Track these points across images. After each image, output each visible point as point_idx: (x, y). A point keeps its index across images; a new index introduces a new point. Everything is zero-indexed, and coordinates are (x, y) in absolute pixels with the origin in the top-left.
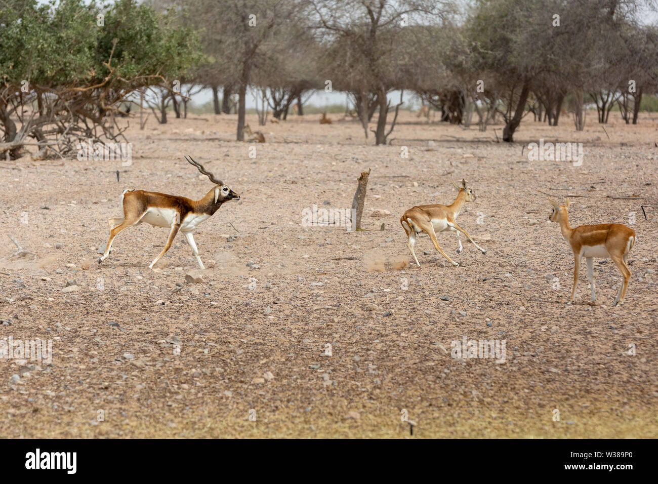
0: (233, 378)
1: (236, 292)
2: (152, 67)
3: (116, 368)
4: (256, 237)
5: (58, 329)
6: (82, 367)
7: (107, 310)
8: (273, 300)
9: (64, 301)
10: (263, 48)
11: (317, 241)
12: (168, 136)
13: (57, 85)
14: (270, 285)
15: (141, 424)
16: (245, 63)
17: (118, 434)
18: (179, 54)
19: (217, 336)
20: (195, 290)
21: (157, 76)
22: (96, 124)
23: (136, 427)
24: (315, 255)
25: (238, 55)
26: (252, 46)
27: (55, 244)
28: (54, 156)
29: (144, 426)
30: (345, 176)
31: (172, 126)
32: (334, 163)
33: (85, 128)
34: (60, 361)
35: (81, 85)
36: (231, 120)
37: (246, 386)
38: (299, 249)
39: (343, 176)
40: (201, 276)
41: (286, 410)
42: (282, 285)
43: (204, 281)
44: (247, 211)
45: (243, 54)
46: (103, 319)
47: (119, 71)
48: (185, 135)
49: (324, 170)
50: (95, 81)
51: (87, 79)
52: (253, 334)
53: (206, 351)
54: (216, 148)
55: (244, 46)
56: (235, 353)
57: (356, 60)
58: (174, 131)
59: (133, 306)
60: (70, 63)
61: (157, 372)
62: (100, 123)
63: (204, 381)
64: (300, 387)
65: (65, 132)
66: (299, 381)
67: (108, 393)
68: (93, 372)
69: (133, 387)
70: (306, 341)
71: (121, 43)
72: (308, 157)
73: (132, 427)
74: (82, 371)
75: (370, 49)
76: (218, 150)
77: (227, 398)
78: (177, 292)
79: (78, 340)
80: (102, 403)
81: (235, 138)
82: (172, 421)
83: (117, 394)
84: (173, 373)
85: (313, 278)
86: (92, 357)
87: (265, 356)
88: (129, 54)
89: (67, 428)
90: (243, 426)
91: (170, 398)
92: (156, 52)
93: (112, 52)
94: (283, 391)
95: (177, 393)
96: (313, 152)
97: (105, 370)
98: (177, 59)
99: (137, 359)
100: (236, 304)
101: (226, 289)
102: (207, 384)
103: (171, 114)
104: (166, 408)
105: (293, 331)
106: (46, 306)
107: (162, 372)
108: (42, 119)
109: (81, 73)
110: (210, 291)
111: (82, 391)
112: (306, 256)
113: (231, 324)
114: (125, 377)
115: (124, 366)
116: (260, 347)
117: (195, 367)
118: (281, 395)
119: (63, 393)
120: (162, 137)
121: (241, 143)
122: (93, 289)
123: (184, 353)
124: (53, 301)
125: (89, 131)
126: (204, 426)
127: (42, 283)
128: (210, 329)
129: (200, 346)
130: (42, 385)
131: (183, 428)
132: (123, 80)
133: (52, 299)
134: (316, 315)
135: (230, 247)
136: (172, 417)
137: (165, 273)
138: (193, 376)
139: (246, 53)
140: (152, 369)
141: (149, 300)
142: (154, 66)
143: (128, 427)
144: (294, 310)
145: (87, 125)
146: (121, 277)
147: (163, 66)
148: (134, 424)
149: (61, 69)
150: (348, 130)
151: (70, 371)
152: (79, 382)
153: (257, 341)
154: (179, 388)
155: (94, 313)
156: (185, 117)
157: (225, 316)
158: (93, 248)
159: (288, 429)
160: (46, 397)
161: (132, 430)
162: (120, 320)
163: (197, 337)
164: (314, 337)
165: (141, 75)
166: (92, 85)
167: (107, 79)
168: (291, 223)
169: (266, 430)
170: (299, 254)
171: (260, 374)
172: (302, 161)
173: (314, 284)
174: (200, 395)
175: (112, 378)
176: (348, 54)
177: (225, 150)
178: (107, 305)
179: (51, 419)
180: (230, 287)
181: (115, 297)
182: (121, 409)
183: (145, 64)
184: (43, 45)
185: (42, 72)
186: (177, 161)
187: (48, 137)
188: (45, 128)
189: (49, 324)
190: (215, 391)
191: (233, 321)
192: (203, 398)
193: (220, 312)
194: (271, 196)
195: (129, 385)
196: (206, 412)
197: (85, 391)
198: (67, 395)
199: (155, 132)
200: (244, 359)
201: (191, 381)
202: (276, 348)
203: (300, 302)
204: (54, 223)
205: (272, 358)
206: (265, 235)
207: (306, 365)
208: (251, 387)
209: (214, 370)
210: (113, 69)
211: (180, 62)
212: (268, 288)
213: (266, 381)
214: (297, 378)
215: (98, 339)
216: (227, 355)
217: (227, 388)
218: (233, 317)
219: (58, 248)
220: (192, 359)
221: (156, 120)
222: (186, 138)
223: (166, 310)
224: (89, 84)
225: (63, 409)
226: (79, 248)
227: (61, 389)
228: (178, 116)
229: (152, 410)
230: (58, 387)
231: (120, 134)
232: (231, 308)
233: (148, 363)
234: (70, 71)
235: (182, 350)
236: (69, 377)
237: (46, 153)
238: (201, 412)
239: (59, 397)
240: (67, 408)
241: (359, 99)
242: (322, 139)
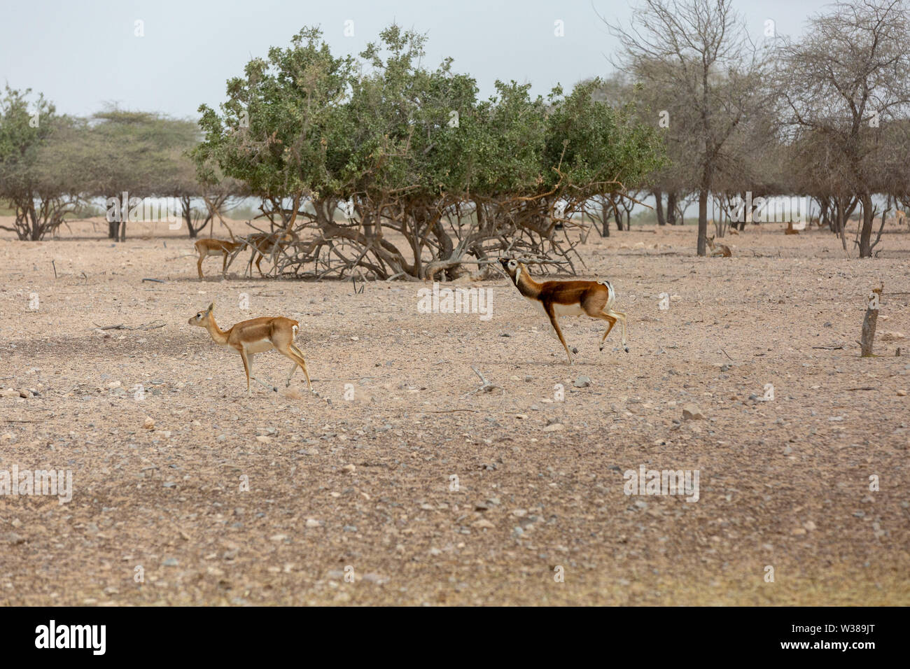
0: (769, 529)
1: (743, 429)
2: (608, 172)
3: (630, 518)
4: (754, 365)
5: (551, 475)
6: (591, 517)
7: (601, 451)
8: (788, 438)
9: (548, 442)
10: (726, 148)
11: (825, 370)
12: (616, 251)
13: (499, 194)
14: (781, 420)
15: (678, 583)
16: (706, 165)
17: (656, 596)
18: (640, 157)
19: (737, 481)
20: (696, 427)
21: (614, 182)
22: (543, 238)
23: (674, 587)
24: (825, 385)
25: (698, 156)
26: (714, 146)
27: (525, 376)
28: (497, 275)
29: (681, 585)
30: (837, 295)
31: (617, 240)
32: (820, 279)
33: (531, 243)
34: (563, 510)
35: (526, 193)
36: (681, 231)
37: (785, 538)
38: (806, 379)
39: (833, 294)
40: (700, 411)
41: (842, 565)
42: (794, 420)
43: (705, 417)
44: (736, 335)
45: (703, 155)
46: (599, 462)
47: (570, 177)
48: (635, 250)
49: (810, 287)
50: (543, 188)
51: (534, 187)
52: (777, 477)
53: (729, 498)
54: (678, 264)
55: (704, 145)
56: (762, 499)
57: (838, 161)
58: (622, 245)
59: (630, 447)
60: (514, 169)
61: (678, 522)
62: (547, 238)
63: (735, 532)
64: (848, 539)
65: (509, 248)
66: (846, 531)
67: (628, 548)
68: (604, 524)
69: (655, 540)
70: (842, 485)
71: (573, 144)
72: (787, 272)
73: (669, 586)
74: (591, 523)
75: (852, 147)
76: (680, 266)
77: (769, 552)
78: (676, 429)
79: (577, 486)
80: (625, 559)
81: (695, 252)
82: (713, 579)
83: (639, 548)
84: (697, 523)
85: (828, 412)
86: (599, 506)
87: (799, 503)
88: (582, 157)
89: (595, 589)
90: (796, 585)
91: (702, 552)
92: (614, 155)
93: (562, 155)
94: (830, 543)
95: (709, 547)
96: (791, 266)
97: (619, 521)
98: (637, 162)
99: (652, 508)
100: (747, 443)
101: (731, 425)
102: (740, 536)
103: (613, 226)
104: (702, 564)
105: (823, 473)
106: (531, 449)
107: (684, 522)
108: (482, 234)
109: (527, 179)
110: (713, 428)
111: (598, 546)
112: (816, 387)
113: (748, 466)
114: (643, 528)
115: (638, 516)
116: (788, 492)
117: (721, 516)
118: (829, 548)
119: (577, 548)
120: (609, 251)
121: (704, 258)
122: (577, 428)
123: (703, 501)
124: (536, 442)
125: (535, 247)
126: (752, 585)
127: (518, 422)
128: (726, 473)
129: (720, 492)
130: (550, 539)
131: (727, 588)
132: (575, 187)
133: (536, 440)
134: (843, 455)
135: (726, 378)
136: (710, 574)
137: (657, 408)
138: (721, 527)
139: (708, 154)
140: (672, 519)
141: (646, 439)
142: (611, 170)
143: (664, 586)
144: (817, 449)
145: (533, 240)
146: (607, 414)
147: (621, 171)
148: (670, 583)
149: (504, 176)
150: (822, 241)
151: (578, 523)
152: (592, 535)
153: (784, 485)
154: (708, 541)
155: (586, 455)
156: (629, 230)
157: (738, 456)
158: (568, 381)
159: (850, 587)
160: (558, 553)
161: (670, 589)
162: (619, 463)
163: (713, 481)
164: (848, 480)
165: (596, 180)
166: (539, 194)
167: (557, 186)
168: (790, 349)
169: (826, 589)
170: (806, 385)
171: (798, 524)
172: (783, 278)
173: (832, 418)
174: (736, 548)
175: (629, 530)
176: (828, 153)
177: (688, 266)
178: (599, 446)
179: (573, 578)
180: (736, 424)
181: (606, 437)
182: (649, 566)
183: (602, 168)
184: (485, 148)
185: (482, 179)
186: (639, 279)
187: (490, 254)
188: (485, 244)
189: (539, 468)
190: (751, 544)
191: (750, 463)
192: (739, 552)
193: (731, 452)
194: (760, 318)
195: (651, 538)
196: (749, 569)
197: (603, 546)
198: (583, 551)
199: (600, 246)
200: (774, 506)
201: (719, 532)
202: (808, 493)
203: (820, 440)
204: (518, 353)
205: (806, 505)
206: (764, 363)
207: (849, 513)
208: (792, 539)
209: (743, 520)
210: (564, 174)
211: (641, 166)
212: (779, 424)
213: (808, 531)
214: (842, 528)
215: (600, 485)
216: (753, 502)
217: (764, 540)
218: (748, 458)
219: (528, 381)
220: (713, 507)
221: (597, 233)
222: (638, 252)
223: (668, 450)
224: (536, 193)
225: (583, 567)
226: (552, 381)
227: (574, 543)
228: (620, 228)
229: (686, 566)
230: (569, 541)
231: (572, 249)
232: (742, 447)
233: (666, 513)
234: (514, 178)
235: (701, 497)
236: (578, 530)
237: (487, 272)
238: (743, 569)
239: (573, 553)
240: (587, 565)
241: (825, 205)
242: (793, 251)
